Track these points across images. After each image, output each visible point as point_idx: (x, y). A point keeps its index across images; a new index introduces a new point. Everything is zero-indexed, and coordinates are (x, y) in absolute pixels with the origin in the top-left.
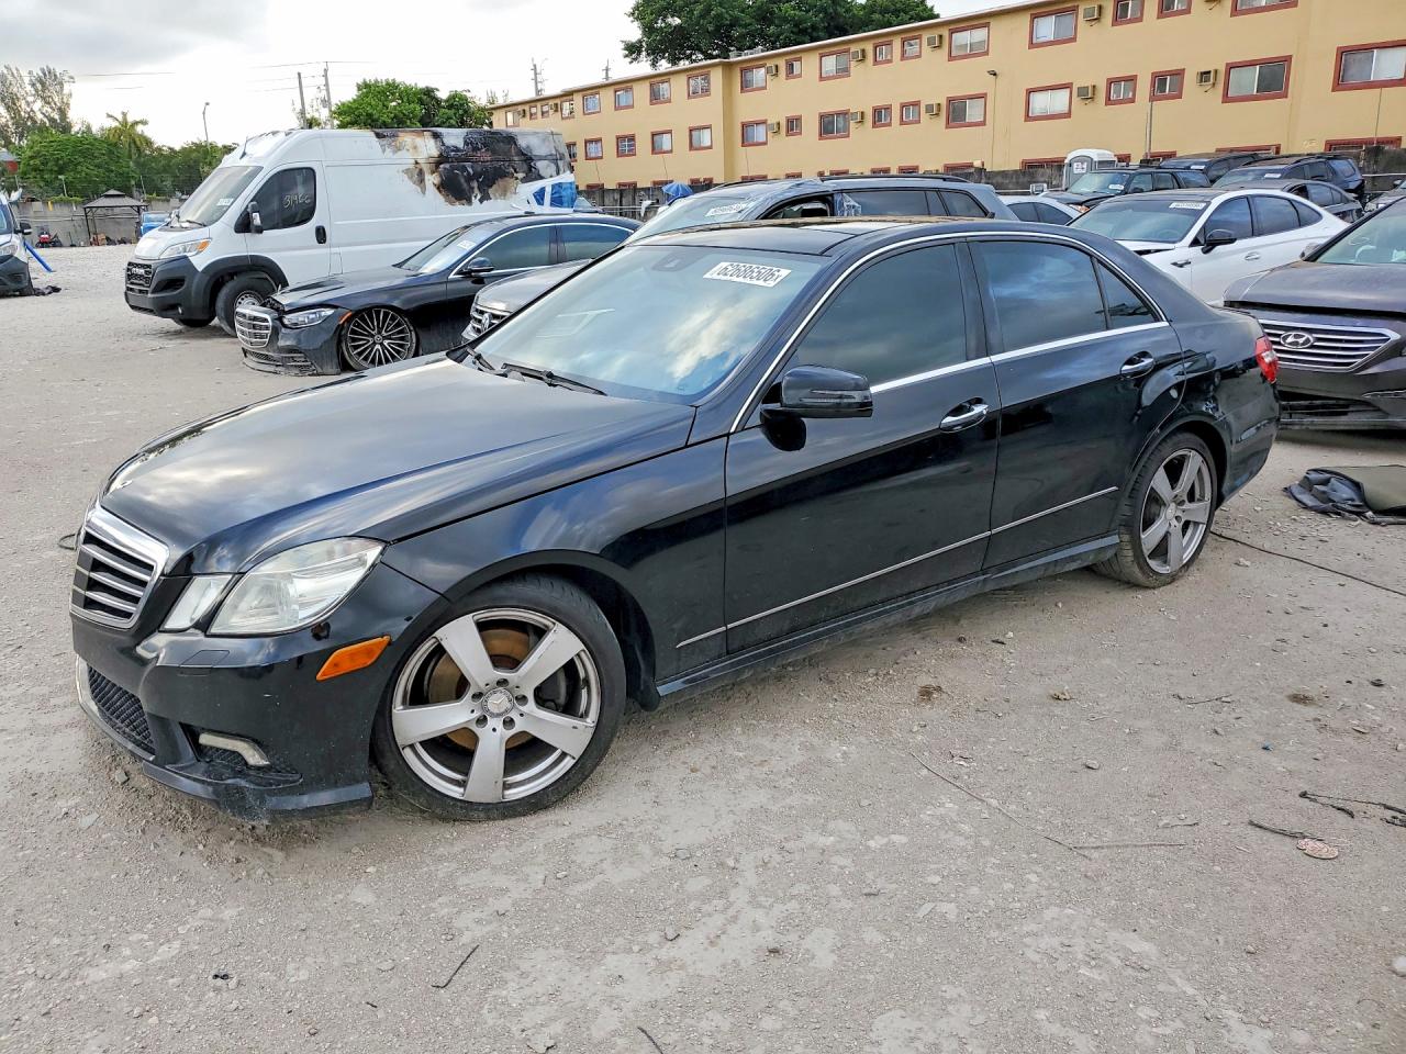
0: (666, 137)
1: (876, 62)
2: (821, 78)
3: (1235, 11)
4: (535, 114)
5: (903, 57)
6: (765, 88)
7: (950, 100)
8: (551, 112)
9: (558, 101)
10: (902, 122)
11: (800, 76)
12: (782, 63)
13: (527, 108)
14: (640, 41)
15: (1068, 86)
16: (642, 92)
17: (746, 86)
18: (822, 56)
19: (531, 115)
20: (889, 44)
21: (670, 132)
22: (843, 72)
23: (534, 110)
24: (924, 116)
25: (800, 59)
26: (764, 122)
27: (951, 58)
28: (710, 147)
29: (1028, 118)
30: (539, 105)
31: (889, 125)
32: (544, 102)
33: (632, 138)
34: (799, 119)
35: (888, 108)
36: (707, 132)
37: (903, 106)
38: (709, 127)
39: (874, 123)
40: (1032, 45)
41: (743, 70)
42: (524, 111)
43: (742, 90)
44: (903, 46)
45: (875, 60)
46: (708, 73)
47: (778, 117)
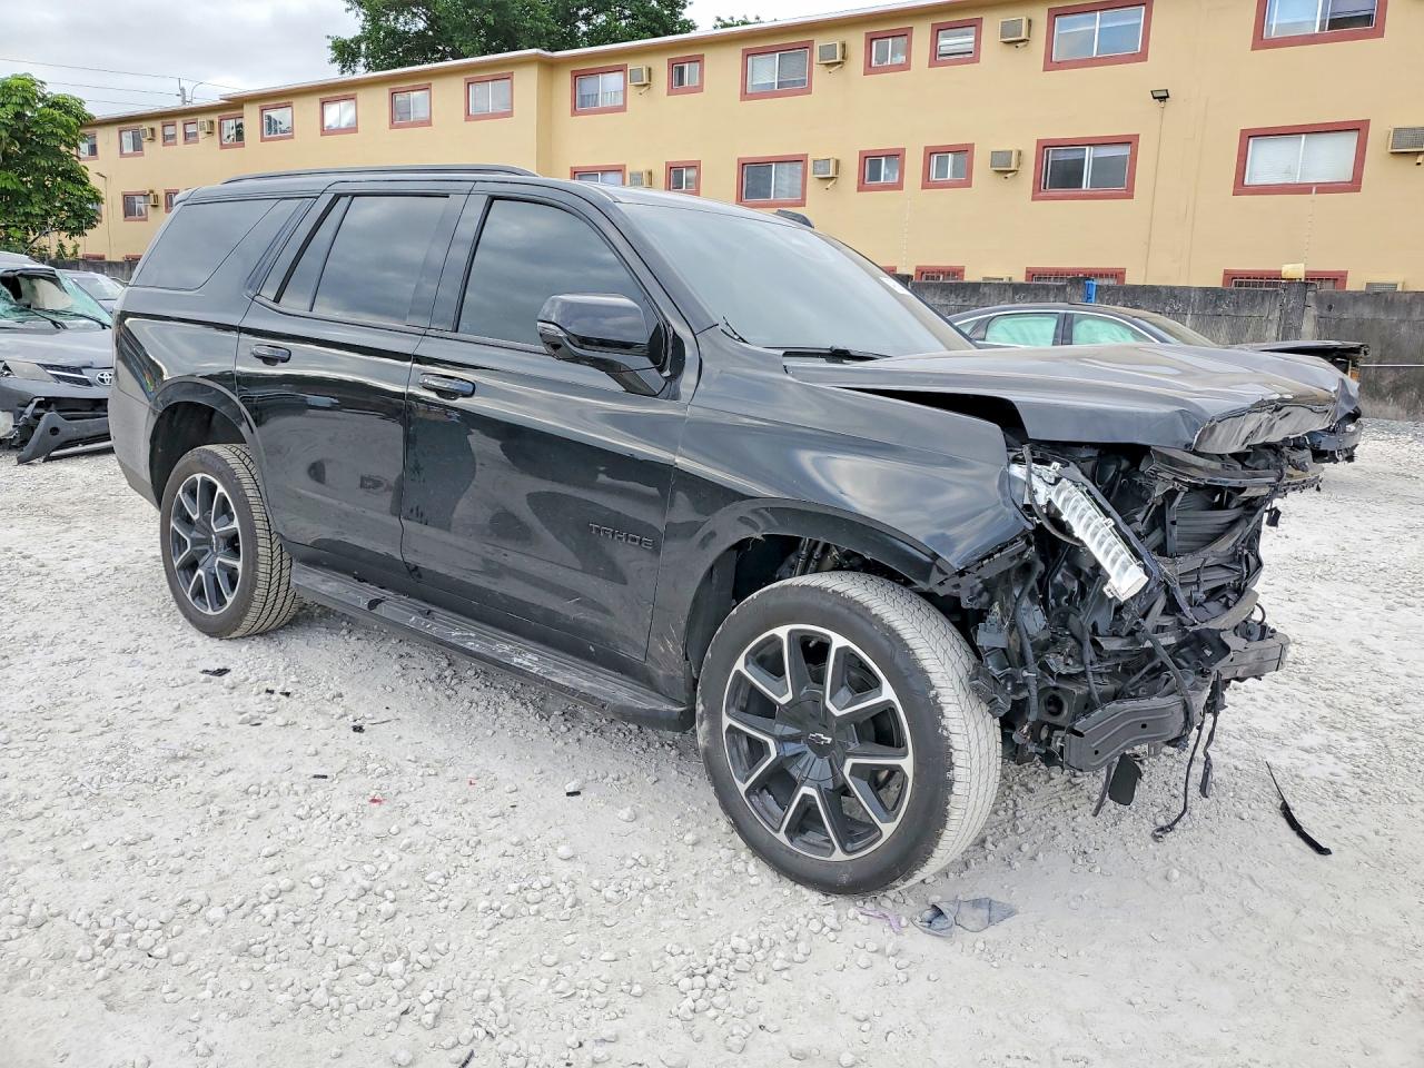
1: (869, 69)
2: (745, 96)
4: (173, 136)
5: (936, 58)
6: (622, 109)
7: (1044, 146)
8: (202, 134)
9: (215, 118)
10: (927, 184)
11: (699, 89)
12: (660, 66)
13: (157, 125)
14: (358, 41)
15: (1359, 128)
16: (374, 107)
17: (580, 105)
18: (747, 54)
19: (165, 138)
20: (905, 35)
22: (794, 83)
23: (169, 131)
24: (983, 175)
25: (699, 60)
26: (617, 169)
27: (1050, 64)
29: (1240, 187)
30: (179, 122)
31: (899, 186)
32: (189, 118)
34: (695, 166)
35: (896, 156)
37: (930, 152)
39: (863, 182)
40: (1261, 41)
41: (576, 75)
42: (152, 130)
43: (574, 112)
44: (935, 40)
45: (868, 64)
46: (509, 77)
47: (647, 161)
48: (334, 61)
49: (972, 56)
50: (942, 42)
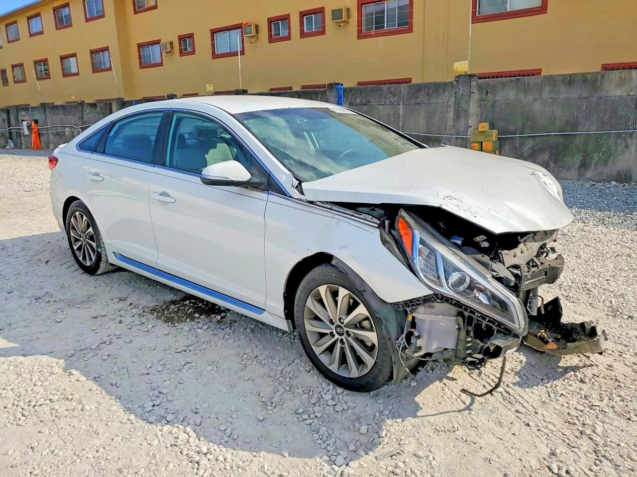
0: (72, 60)
6: (156, 7)
7: (361, 3)
10: (303, 35)
16: (48, 17)
21: (74, 55)
24: (331, 26)
26: (157, 42)
28: (110, 69)
29: (475, 18)
31: (288, 38)
33: (45, 62)
34: (191, 36)
35: (286, 18)
36: (106, 53)
37: (303, 14)
38: (106, 49)
39: (270, 36)
43: (136, 12)
47: (170, 36)
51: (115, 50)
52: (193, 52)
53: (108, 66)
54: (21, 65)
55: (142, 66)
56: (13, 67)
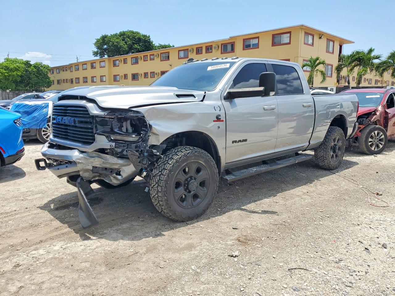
0: (95, 78)
2: (132, 64)
3: (222, 53)
4: (64, 70)
5: (150, 60)
6: (119, 66)
7: (161, 72)
8: (68, 70)
9: (69, 67)
10: (151, 77)
11: (127, 63)
12: (123, 60)
14: (97, 51)
16: (89, 66)
17: (115, 65)
18: (132, 58)
20: (147, 56)
21: (96, 77)
22: (137, 62)
24: (156, 76)
25: (127, 58)
26: (119, 75)
27: (161, 61)
28: (105, 81)
31: (148, 78)
32: (66, 67)
33: (86, 78)
34: (127, 75)
35: (147, 73)
36: (104, 77)
37: (151, 73)
38: (105, 76)
39: (144, 77)
40: (179, 58)
41: (113, 61)
42: (61, 69)
43: (114, 67)
44: (150, 57)
45: (144, 60)
46: (104, 61)
47: (122, 74)
48: (93, 55)
49: (154, 59)
50: (151, 57)
51: (107, 76)
52: (127, 79)
53: (105, 80)
54: (79, 78)
55: (114, 81)
56: (76, 78)
